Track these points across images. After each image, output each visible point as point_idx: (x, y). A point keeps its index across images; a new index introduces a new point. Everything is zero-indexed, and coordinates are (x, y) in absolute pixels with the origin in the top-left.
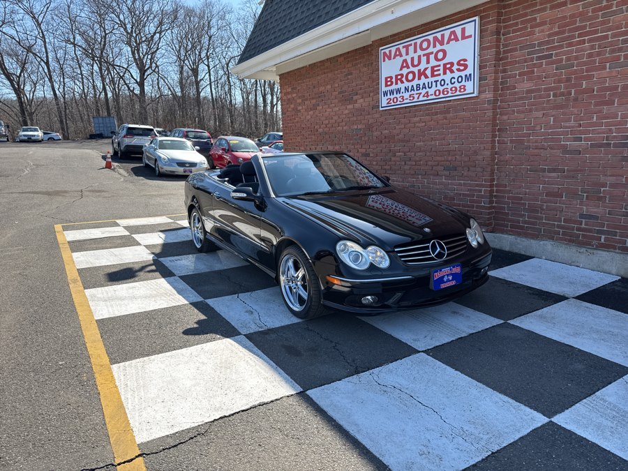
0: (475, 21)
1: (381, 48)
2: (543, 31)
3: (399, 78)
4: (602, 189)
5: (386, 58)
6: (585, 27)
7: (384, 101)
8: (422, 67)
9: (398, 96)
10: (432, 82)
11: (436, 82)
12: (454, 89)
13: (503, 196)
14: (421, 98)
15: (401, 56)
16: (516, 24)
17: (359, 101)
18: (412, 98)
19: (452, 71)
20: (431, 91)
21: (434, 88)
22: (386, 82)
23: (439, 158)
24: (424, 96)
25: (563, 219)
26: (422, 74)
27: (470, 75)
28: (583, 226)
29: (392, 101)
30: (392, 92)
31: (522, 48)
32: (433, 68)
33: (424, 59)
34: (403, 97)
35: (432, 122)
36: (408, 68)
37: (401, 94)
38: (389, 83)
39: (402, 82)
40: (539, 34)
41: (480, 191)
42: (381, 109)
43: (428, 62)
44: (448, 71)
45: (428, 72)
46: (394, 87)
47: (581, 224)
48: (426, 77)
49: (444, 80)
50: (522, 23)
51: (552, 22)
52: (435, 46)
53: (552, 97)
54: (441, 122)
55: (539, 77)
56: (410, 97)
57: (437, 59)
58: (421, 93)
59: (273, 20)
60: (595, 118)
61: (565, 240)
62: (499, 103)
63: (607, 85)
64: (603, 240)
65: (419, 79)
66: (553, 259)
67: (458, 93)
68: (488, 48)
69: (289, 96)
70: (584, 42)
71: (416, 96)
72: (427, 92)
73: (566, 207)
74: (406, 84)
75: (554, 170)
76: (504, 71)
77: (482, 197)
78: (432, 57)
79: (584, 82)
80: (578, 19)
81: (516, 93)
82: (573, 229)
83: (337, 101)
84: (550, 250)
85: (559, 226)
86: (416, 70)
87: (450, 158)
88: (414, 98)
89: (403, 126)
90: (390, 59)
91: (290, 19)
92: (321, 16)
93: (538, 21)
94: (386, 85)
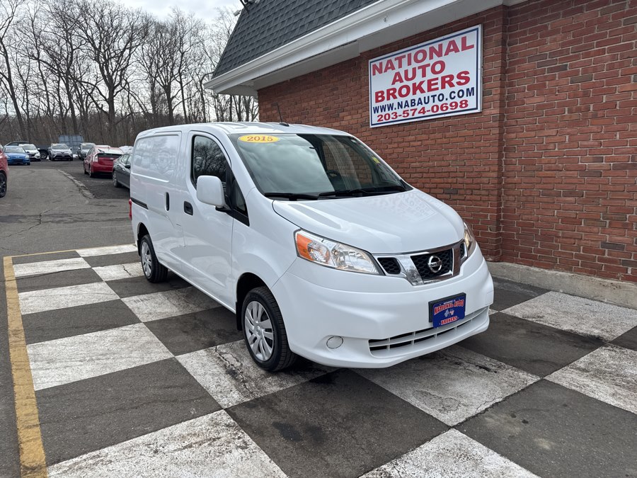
0: (477, 29)
1: (370, 61)
2: (555, 40)
3: (391, 93)
4: (628, 216)
5: (376, 72)
6: (604, 35)
7: (375, 118)
8: (417, 80)
9: (390, 112)
10: (428, 97)
11: (434, 96)
12: (453, 104)
13: (512, 222)
14: (417, 115)
15: (393, 69)
16: (525, 33)
17: (345, 118)
18: (406, 115)
19: (452, 85)
20: (428, 107)
21: (431, 104)
22: (377, 97)
23: (438, 180)
24: (419, 112)
25: (582, 248)
26: (418, 88)
27: (473, 89)
28: (606, 256)
29: (383, 118)
30: (383, 108)
31: (531, 59)
32: (429, 81)
33: (419, 72)
34: (396, 113)
35: (429, 142)
36: (402, 81)
37: (394, 111)
38: (380, 99)
39: (395, 97)
40: (551, 44)
41: (486, 216)
42: (371, 127)
43: (424, 75)
44: (447, 84)
45: (425, 86)
46: (385, 102)
47: (604, 254)
48: (422, 91)
49: (442, 95)
50: (531, 31)
51: (566, 31)
52: (431, 58)
53: (566, 113)
54: (439, 140)
55: (551, 92)
56: (404, 113)
57: (434, 72)
58: (416, 110)
59: (250, 31)
60: (618, 136)
61: (585, 272)
62: (506, 120)
63: (632, 99)
64: (629, 272)
65: (414, 93)
66: (572, 292)
67: (459, 109)
68: (493, 59)
69: (268, 113)
70: (603, 52)
71: (411, 113)
72: (423, 108)
73: (585, 235)
74: (400, 99)
75: (570, 193)
76: (511, 85)
77: (488, 222)
78: (428, 70)
79: (605, 96)
80: (596, 26)
81: (524, 108)
82: (594, 259)
83: (321, 118)
84: (567, 283)
85: (577, 256)
86: (410, 84)
87: (450, 180)
88: (408, 114)
89: (396, 145)
90: (380, 72)
91: (269, 29)
92: (303, 25)
93: (549, 29)
94: (377, 101)
